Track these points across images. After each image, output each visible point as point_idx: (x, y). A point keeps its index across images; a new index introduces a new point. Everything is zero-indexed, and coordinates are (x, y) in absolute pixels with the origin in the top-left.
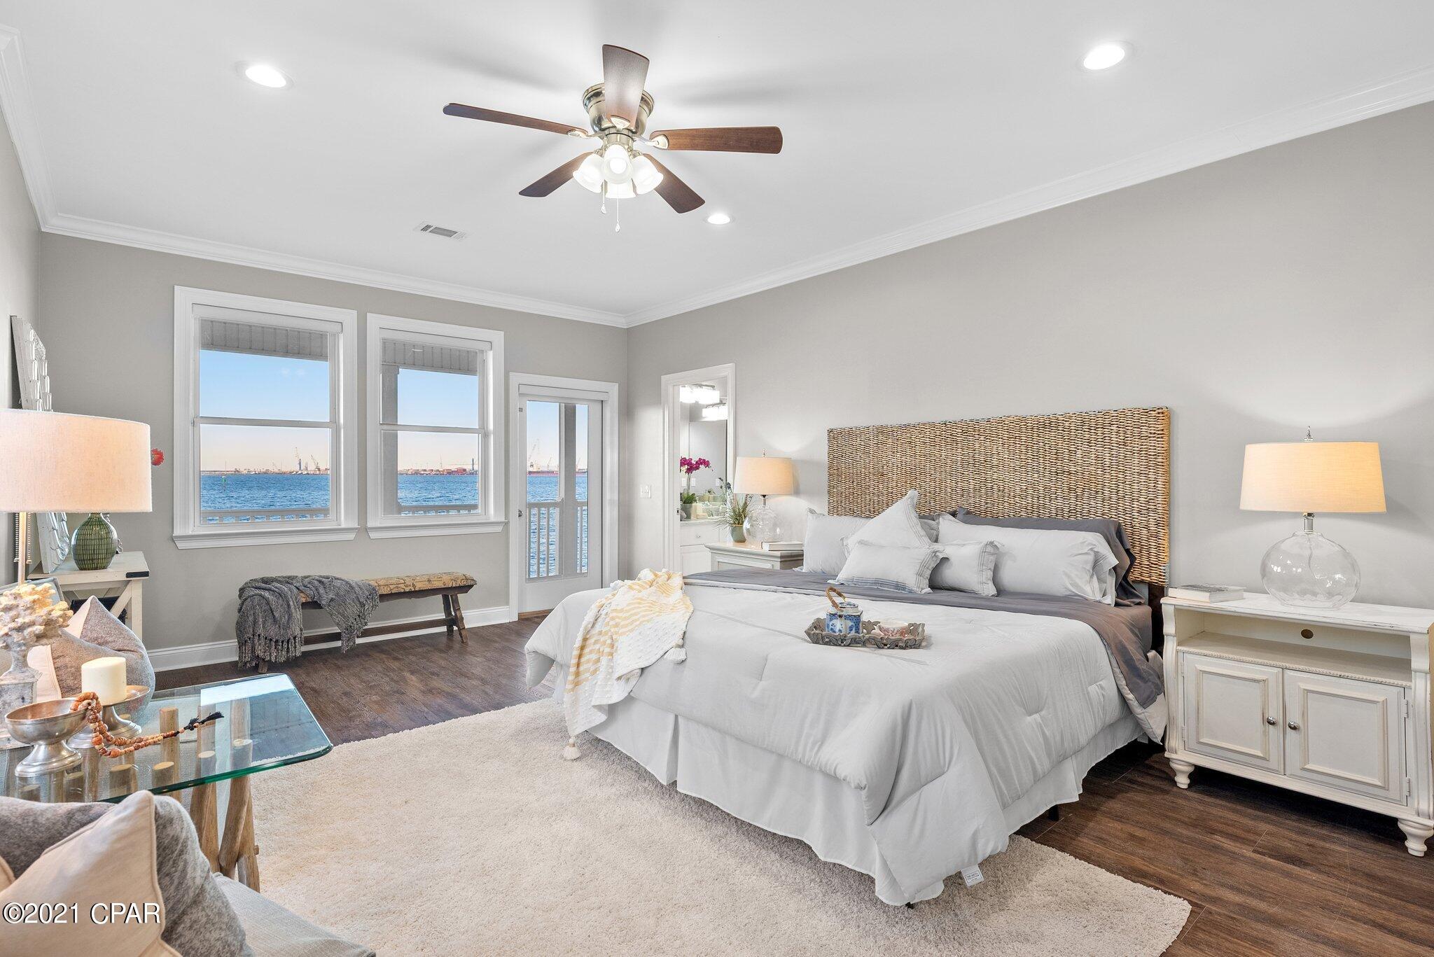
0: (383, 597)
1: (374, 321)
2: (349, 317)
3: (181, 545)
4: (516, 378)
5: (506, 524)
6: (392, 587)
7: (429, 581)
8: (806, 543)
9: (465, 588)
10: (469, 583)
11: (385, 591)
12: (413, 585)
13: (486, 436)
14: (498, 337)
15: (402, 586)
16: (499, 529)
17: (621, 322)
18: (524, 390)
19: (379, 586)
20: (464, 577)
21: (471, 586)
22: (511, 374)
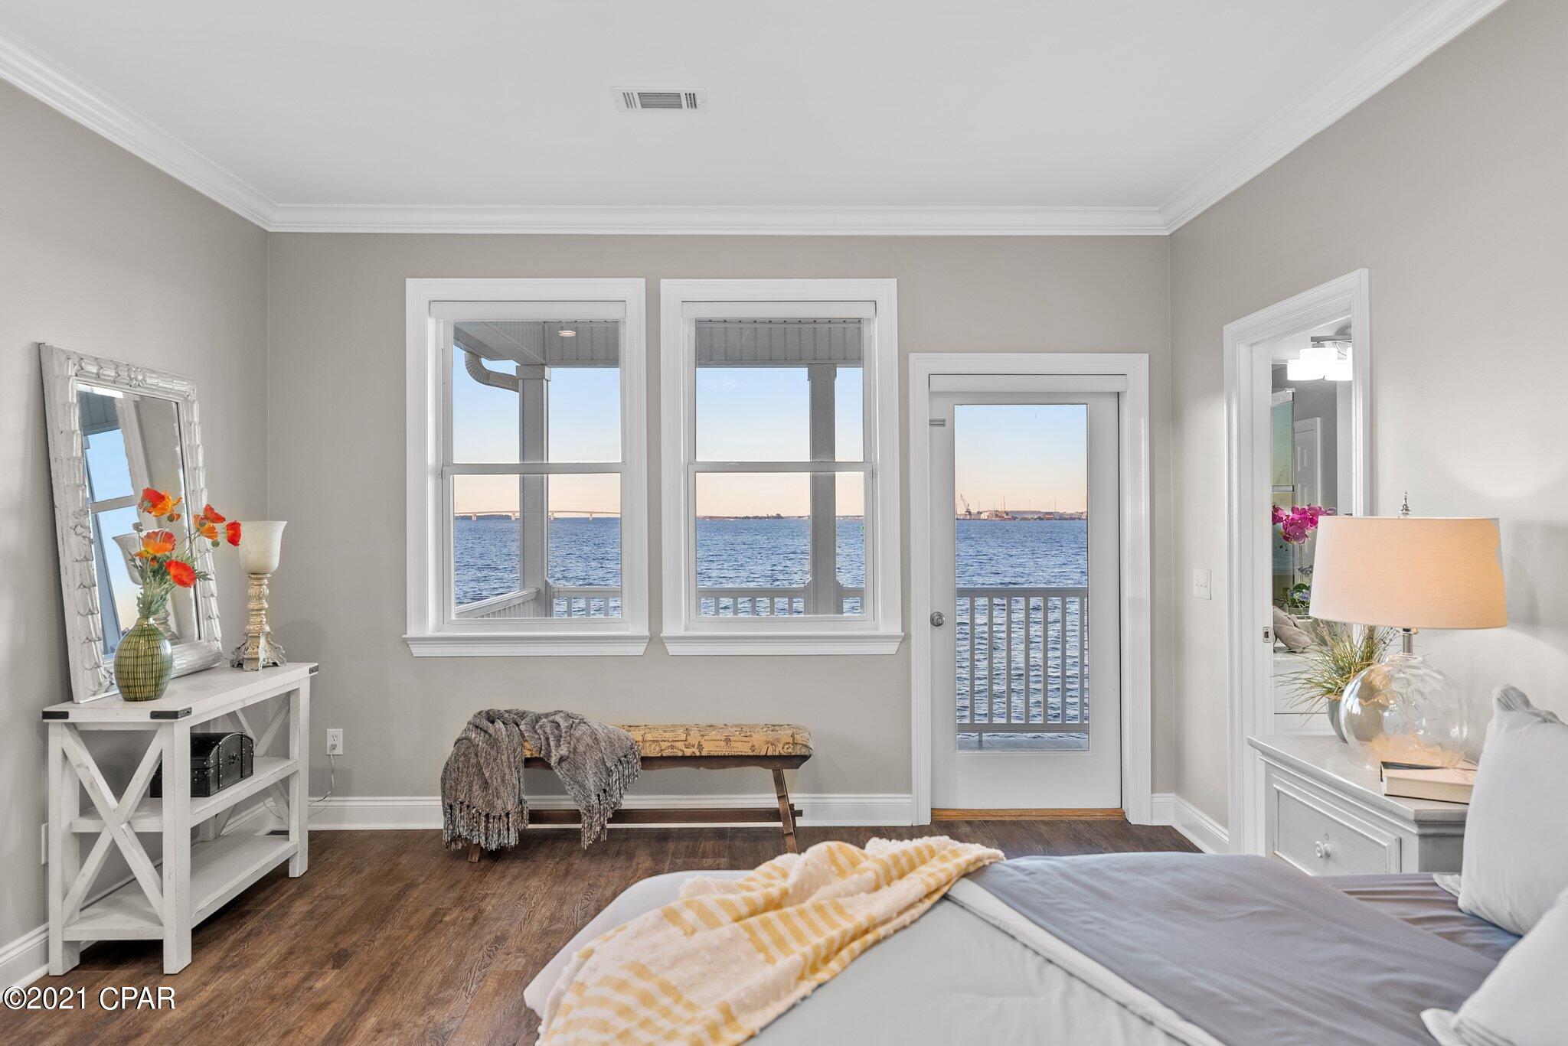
0: (647, 761)
1: (672, 290)
2: (633, 289)
3: (417, 651)
4: (921, 364)
5: (906, 639)
6: (664, 745)
7: (728, 740)
8: (1472, 802)
9: (796, 760)
10: (804, 752)
11: (651, 751)
12: (700, 745)
13: (872, 475)
14: (885, 290)
15: (681, 745)
16: (891, 648)
17: (1157, 224)
18: (938, 384)
19: (644, 741)
20: (790, 740)
21: (805, 758)
22: (912, 356)
